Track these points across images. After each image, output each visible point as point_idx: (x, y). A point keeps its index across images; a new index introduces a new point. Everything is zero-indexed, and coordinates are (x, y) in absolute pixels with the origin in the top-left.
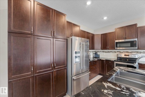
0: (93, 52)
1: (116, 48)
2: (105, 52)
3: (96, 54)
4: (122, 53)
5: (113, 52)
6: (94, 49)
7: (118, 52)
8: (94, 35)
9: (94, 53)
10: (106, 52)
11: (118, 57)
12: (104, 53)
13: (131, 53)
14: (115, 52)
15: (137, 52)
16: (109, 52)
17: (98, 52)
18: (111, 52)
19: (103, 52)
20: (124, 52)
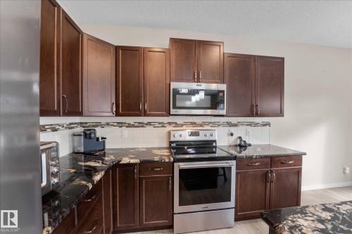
0: (70, 126)
2: (129, 126)
3: (88, 135)
4: (182, 125)
5: (157, 125)
7: (169, 123)
9: (79, 130)
10: (133, 126)
11: (171, 142)
12: (124, 128)
13: (201, 125)
14: (162, 125)
15: (214, 123)
16: (142, 125)
17: (98, 125)
18: (149, 124)
19: (120, 125)
20: (185, 124)
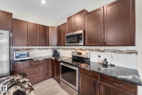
1: (66, 44)
2: (64, 49)
6: (48, 46)
7: (74, 49)
8: (48, 27)
11: (73, 56)
13: (84, 50)
14: (71, 49)
16: (67, 49)
17: (59, 49)
20: (78, 49)
